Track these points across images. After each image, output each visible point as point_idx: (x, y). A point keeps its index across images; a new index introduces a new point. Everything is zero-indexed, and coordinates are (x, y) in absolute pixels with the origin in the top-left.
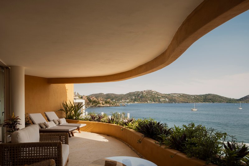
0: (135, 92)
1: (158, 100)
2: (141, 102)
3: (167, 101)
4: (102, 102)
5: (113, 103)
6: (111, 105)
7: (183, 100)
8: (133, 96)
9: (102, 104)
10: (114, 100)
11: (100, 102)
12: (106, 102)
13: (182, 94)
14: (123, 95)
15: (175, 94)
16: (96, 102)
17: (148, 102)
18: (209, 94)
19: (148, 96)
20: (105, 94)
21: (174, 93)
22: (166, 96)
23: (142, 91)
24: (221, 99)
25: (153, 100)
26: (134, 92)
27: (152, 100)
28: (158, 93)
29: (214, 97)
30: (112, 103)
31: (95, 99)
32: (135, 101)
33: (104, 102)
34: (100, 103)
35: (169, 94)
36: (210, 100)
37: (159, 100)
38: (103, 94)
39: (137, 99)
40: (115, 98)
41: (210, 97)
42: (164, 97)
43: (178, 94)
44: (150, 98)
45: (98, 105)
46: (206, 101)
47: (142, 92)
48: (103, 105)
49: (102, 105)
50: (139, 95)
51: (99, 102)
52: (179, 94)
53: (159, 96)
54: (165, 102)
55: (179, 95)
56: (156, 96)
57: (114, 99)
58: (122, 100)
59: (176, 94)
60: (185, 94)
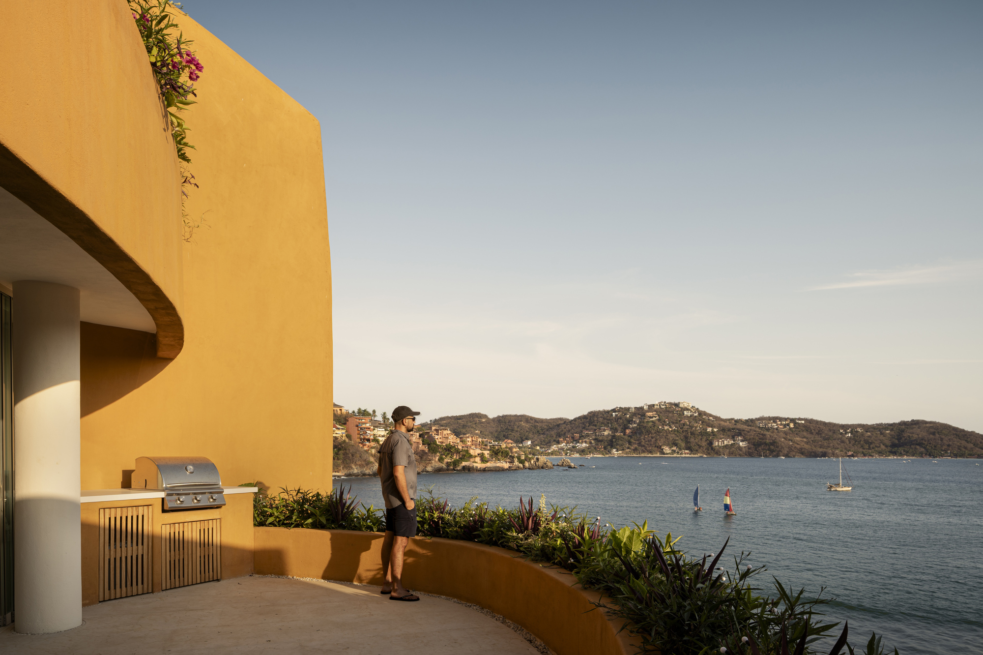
0: (614, 410)
1: (704, 444)
2: (635, 450)
3: (740, 448)
4: (478, 451)
5: (523, 457)
6: (516, 463)
7: (807, 446)
8: (605, 425)
9: (478, 459)
10: (529, 443)
11: (472, 452)
12: (496, 453)
13: (805, 420)
14: (568, 419)
15: (775, 419)
16: (458, 451)
17: (667, 450)
18: (915, 423)
19: (666, 428)
20: (491, 416)
21: (772, 415)
22: (739, 426)
23: (642, 408)
24: (964, 443)
25: (683, 445)
26: (610, 409)
27: (680, 442)
28: (705, 413)
29: (934, 434)
30: (519, 458)
31: (452, 439)
32: (612, 447)
33: (486, 453)
34: (471, 456)
35: (752, 420)
36: (920, 444)
37: (711, 443)
38: (486, 416)
39: (619, 438)
40: (531, 435)
41: (918, 433)
42: (729, 430)
43: (786, 419)
44: (671, 437)
45: (464, 464)
46: (901, 449)
47: (640, 412)
48: (483, 466)
49: (479, 465)
50: (630, 421)
51: (467, 451)
52: (793, 420)
53: (709, 429)
54: (733, 452)
55: (792, 425)
56: (699, 426)
57: (527, 439)
58: (558, 443)
59: (781, 419)
60: (817, 422)
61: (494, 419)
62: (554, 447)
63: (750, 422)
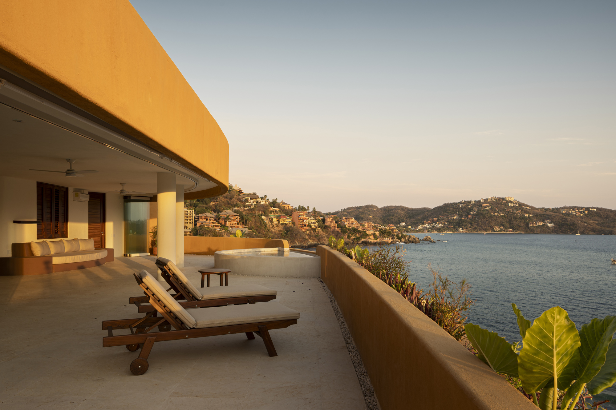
0: (460, 203)
1: (523, 225)
2: (475, 229)
3: (548, 227)
4: (372, 232)
5: (400, 236)
6: (396, 239)
7: (597, 227)
8: (455, 213)
9: (372, 237)
10: (404, 224)
11: (368, 232)
12: (383, 233)
13: (597, 208)
14: (430, 209)
15: (574, 208)
16: (359, 232)
17: (497, 228)
19: (496, 214)
20: (379, 207)
21: (572, 205)
22: (548, 213)
23: (479, 201)
25: (508, 225)
26: (458, 202)
27: (506, 223)
28: (524, 205)
30: (397, 236)
31: (356, 224)
32: (459, 227)
33: (377, 233)
34: (367, 235)
35: (557, 209)
37: (528, 224)
38: (376, 207)
39: (464, 221)
40: (405, 219)
42: (541, 215)
43: (582, 208)
44: (500, 220)
45: (363, 240)
47: (478, 203)
48: (375, 241)
49: (372, 240)
50: (471, 210)
51: (365, 232)
52: (587, 209)
53: (526, 215)
54: (544, 230)
55: (587, 212)
56: (519, 213)
57: (403, 221)
58: (423, 224)
59: (578, 208)
60: (605, 210)
61: (381, 209)
62: (420, 227)
63: (556, 210)
